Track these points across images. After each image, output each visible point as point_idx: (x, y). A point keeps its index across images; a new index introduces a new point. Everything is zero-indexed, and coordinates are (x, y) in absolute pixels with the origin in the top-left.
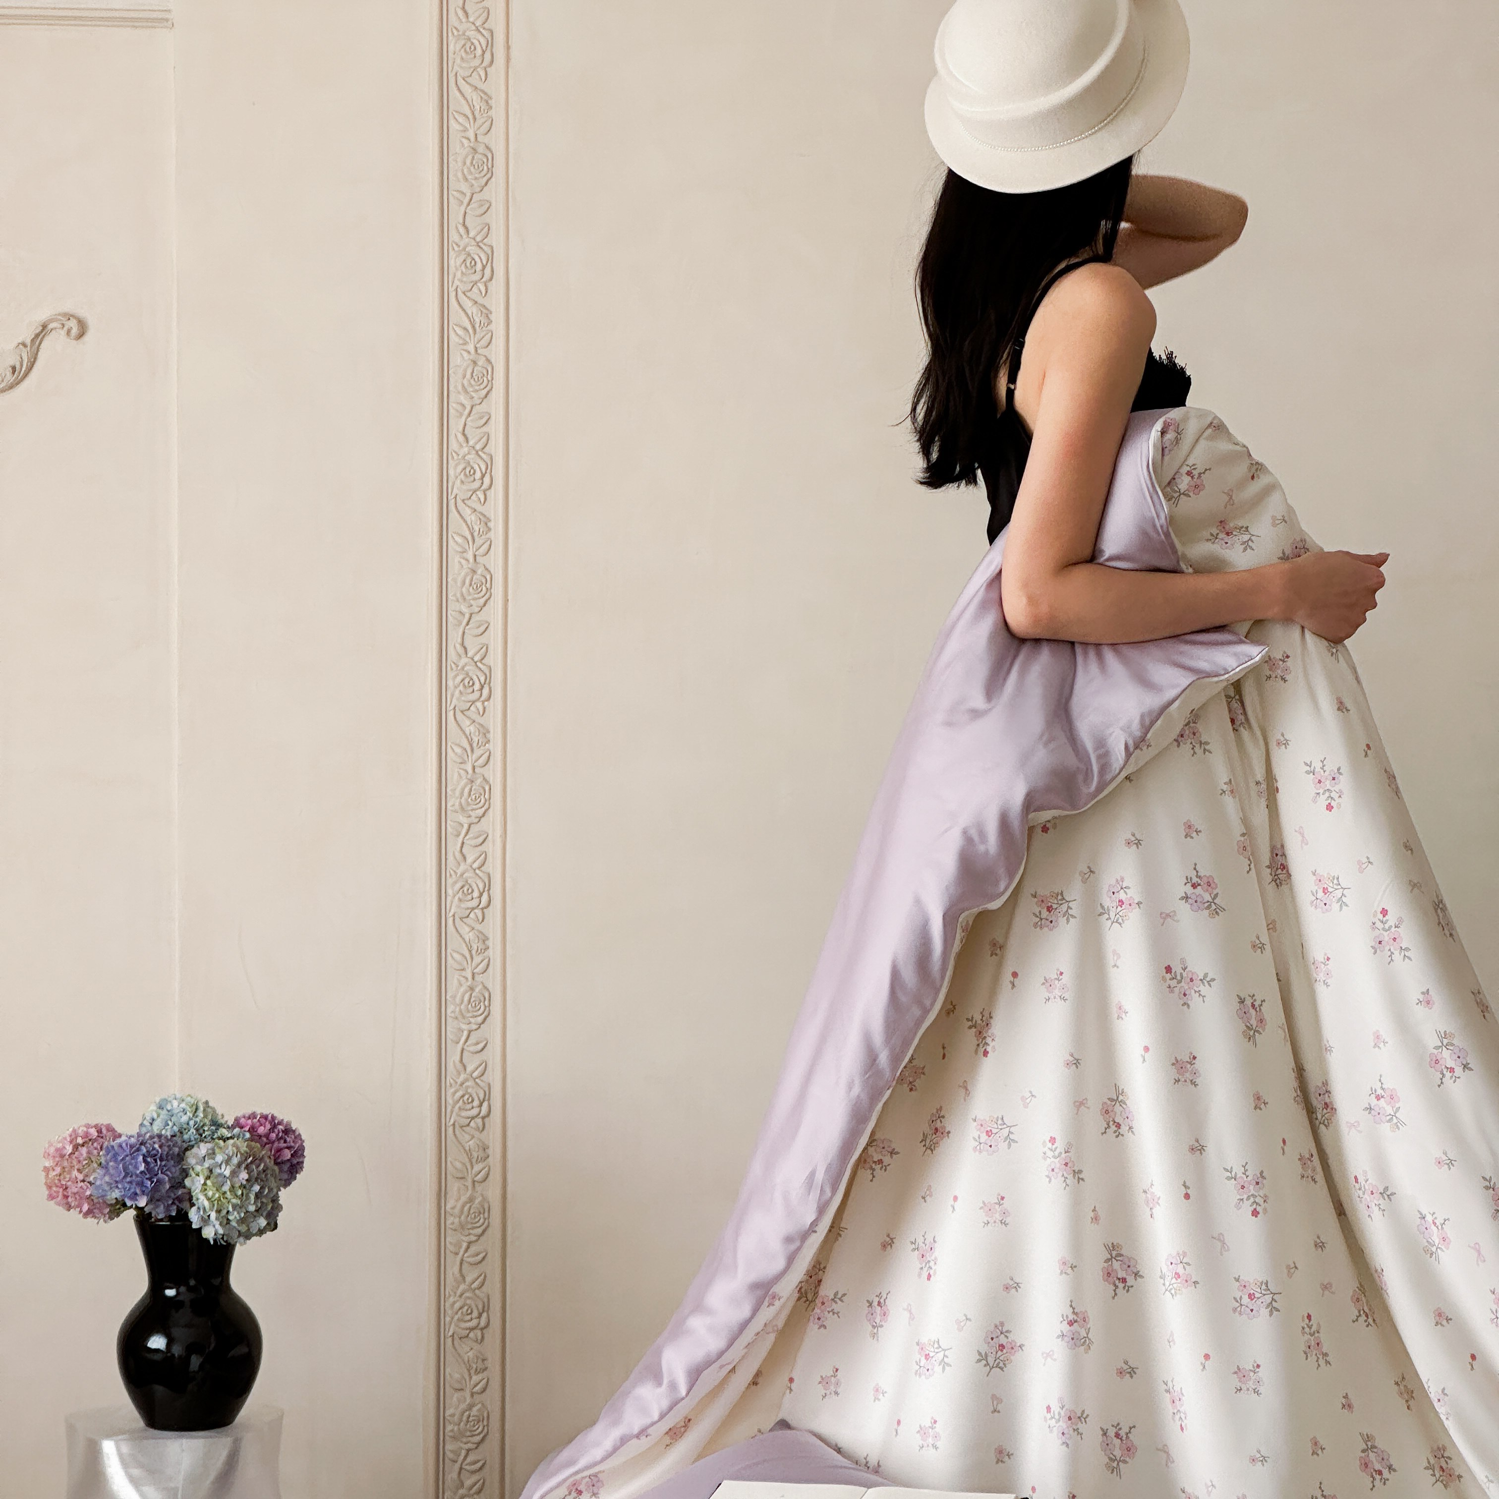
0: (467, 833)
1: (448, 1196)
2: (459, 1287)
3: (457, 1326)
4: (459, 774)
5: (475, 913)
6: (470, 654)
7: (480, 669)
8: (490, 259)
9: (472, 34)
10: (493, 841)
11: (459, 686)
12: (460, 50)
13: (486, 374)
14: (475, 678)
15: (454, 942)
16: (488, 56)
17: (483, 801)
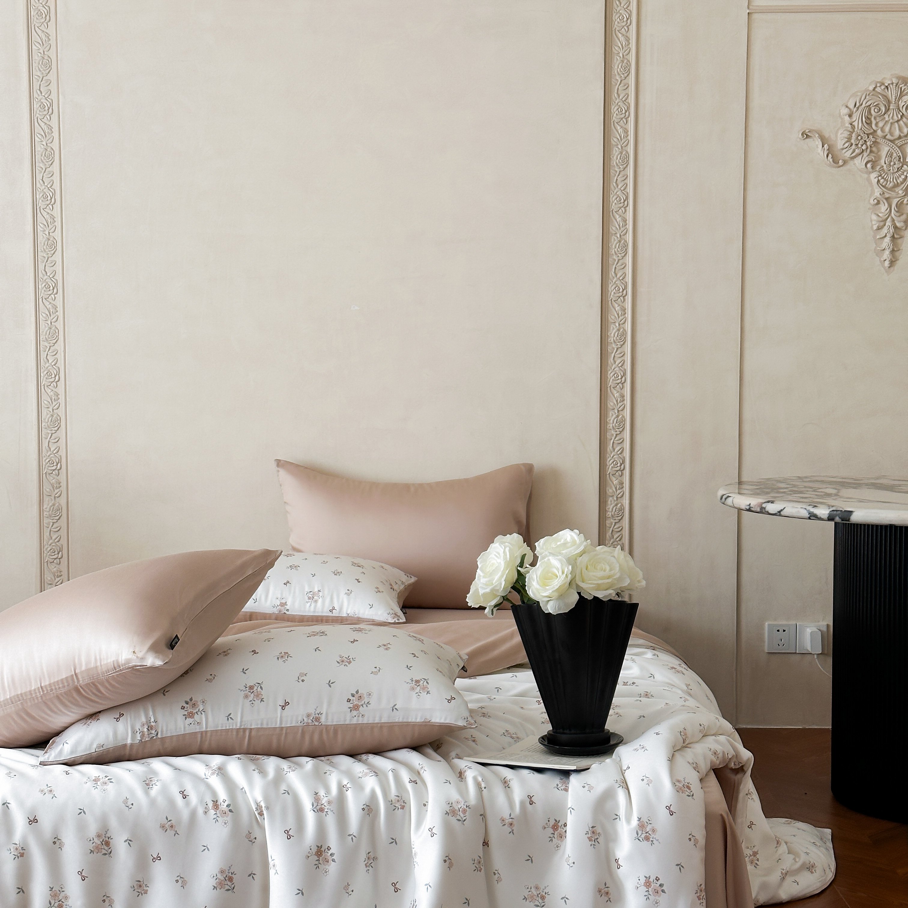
0: (48, 351)
1: (44, 504)
2: (49, 541)
3: (48, 557)
4: (45, 325)
5: (53, 384)
6: (48, 275)
7: (52, 280)
8: (51, 104)
9: (41, 8)
10: (61, 355)
11: (44, 288)
12: (36, 15)
13: (51, 154)
14: (51, 285)
15: (44, 397)
16: (48, 17)
17: (55, 336)
